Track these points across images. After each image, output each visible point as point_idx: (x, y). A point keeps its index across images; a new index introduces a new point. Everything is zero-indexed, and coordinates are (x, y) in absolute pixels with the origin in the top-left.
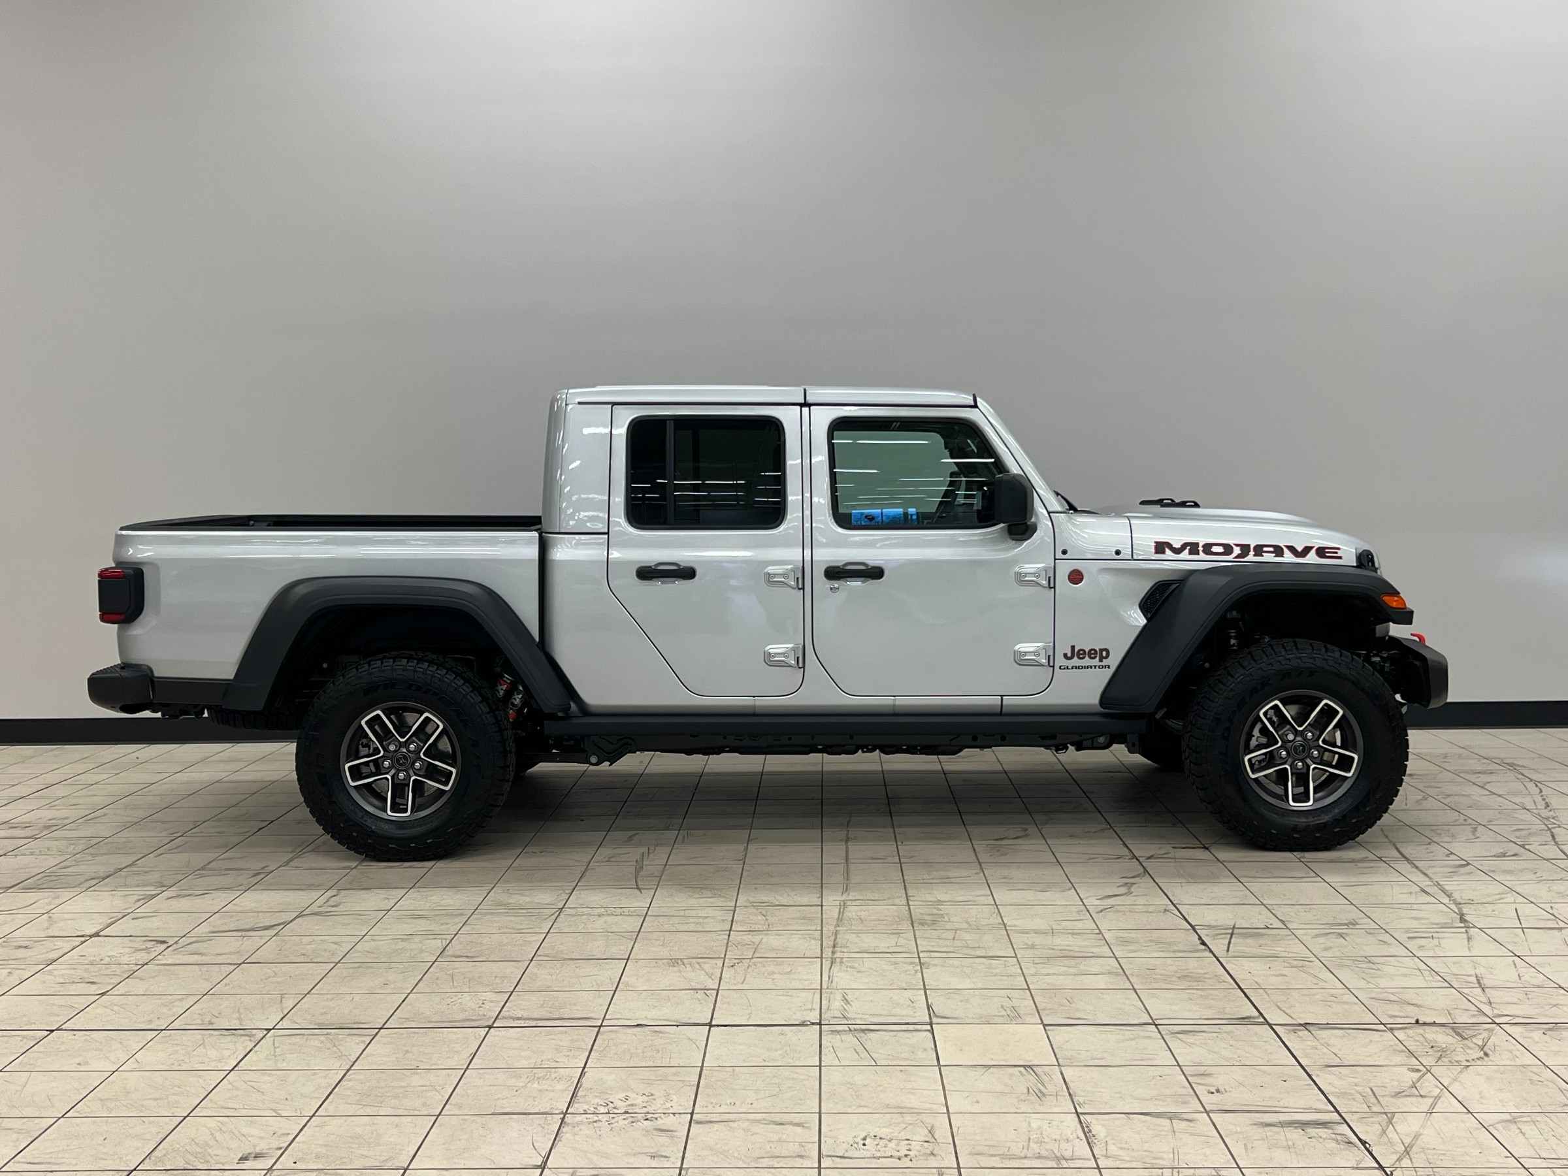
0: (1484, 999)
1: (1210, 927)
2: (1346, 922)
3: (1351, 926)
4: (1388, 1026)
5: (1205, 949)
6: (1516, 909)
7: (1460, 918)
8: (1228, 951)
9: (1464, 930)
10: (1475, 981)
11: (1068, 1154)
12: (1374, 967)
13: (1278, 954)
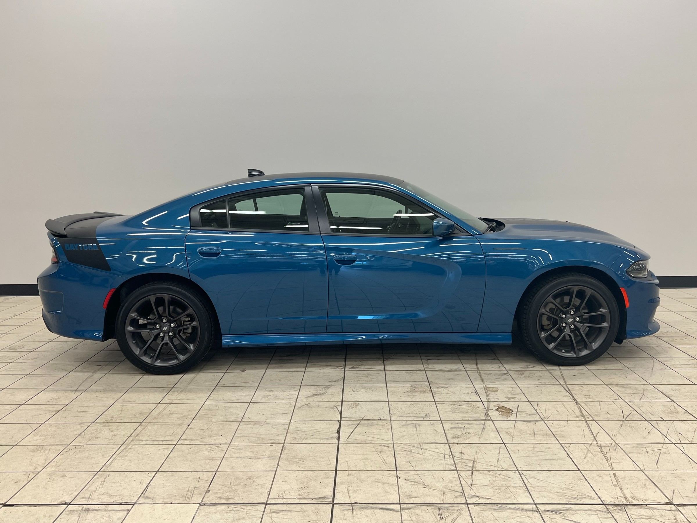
0: (469, 483)
1: (350, 419)
2: (424, 415)
3: (425, 419)
4: (402, 506)
5: (336, 437)
6: (518, 406)
7: (486, 412)
8: (348, 438)
9: (483, 422)
10: (471, 465)
12: (421, 453)
13: (373, 441)
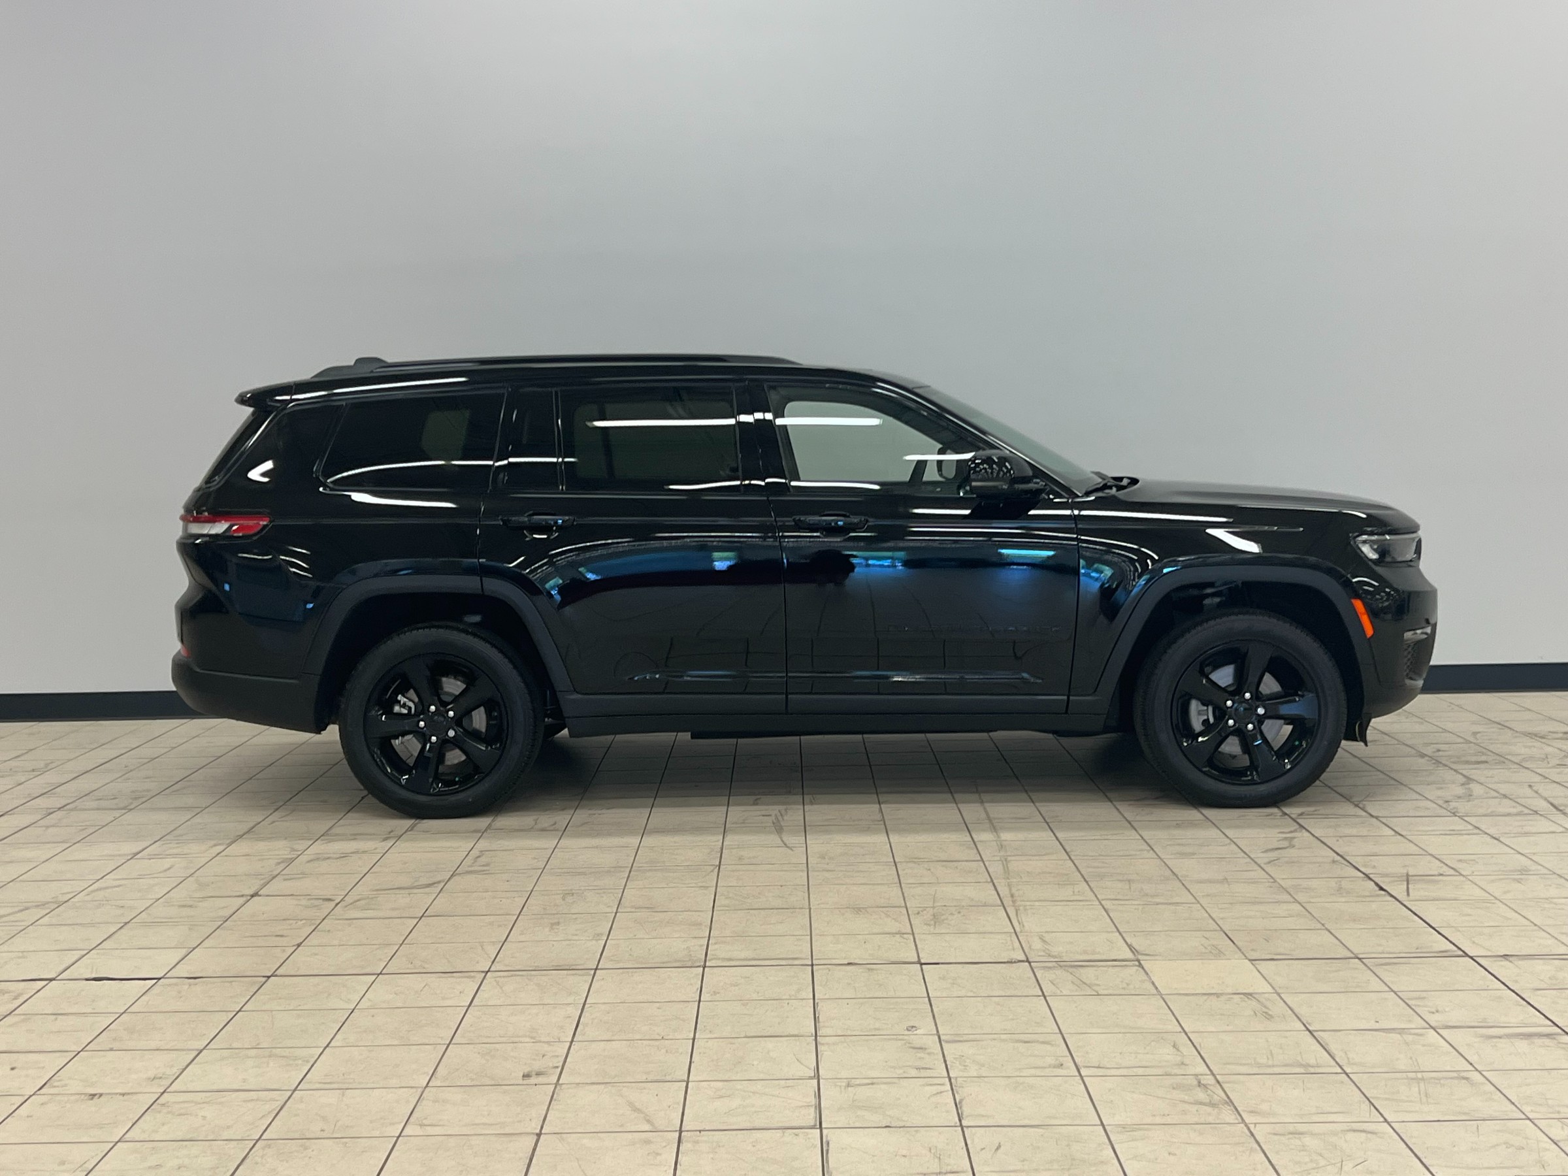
11: (1313, 1062)
